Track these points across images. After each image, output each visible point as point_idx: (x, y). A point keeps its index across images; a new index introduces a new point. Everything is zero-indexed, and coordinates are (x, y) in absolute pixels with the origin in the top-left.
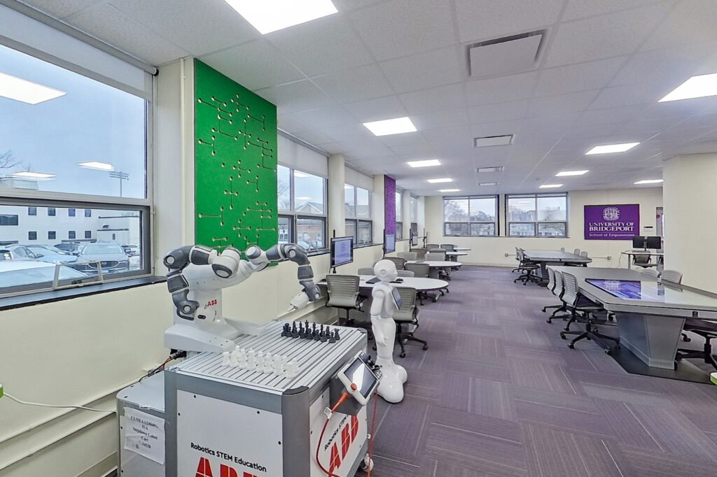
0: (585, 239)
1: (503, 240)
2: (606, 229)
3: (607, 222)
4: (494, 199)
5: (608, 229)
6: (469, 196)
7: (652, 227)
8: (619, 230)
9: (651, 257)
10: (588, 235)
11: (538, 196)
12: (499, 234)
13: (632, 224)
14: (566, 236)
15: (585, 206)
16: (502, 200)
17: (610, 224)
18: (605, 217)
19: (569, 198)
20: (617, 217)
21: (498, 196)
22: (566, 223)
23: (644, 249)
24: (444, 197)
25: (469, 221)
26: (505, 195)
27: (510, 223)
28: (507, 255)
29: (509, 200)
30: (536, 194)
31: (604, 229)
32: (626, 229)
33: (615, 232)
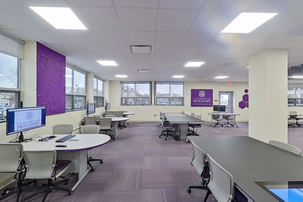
0: (191, 106)
1: (153, 107)
2: (200, 101)
3: (201, 98)
4: (149, 84)
5: (201, 101)
6: (135, 82)
7: (217, 101)
8: (205, 102)
9: (220, 115)
10: (193, 105)
11: (171, 83)
12: (151, 104)
13: (210, 99)
14: (183, 105)
15: (191, 89)
16: (153, 84)
17: (201, 99)
18: (200, 95)
19: (185, 86)
20: (204, 96)
21: (151, 82)
22: (183, 98)
23: (218, 112)
24: (121, 82)
25: (135, 97)
26: (155, 82)
27: (157, 97)
28: (155, 115)
29: (157, 85)
30: (170, 82)
31: (199, 101)
32: (208, 101)
33: (203, 103)
